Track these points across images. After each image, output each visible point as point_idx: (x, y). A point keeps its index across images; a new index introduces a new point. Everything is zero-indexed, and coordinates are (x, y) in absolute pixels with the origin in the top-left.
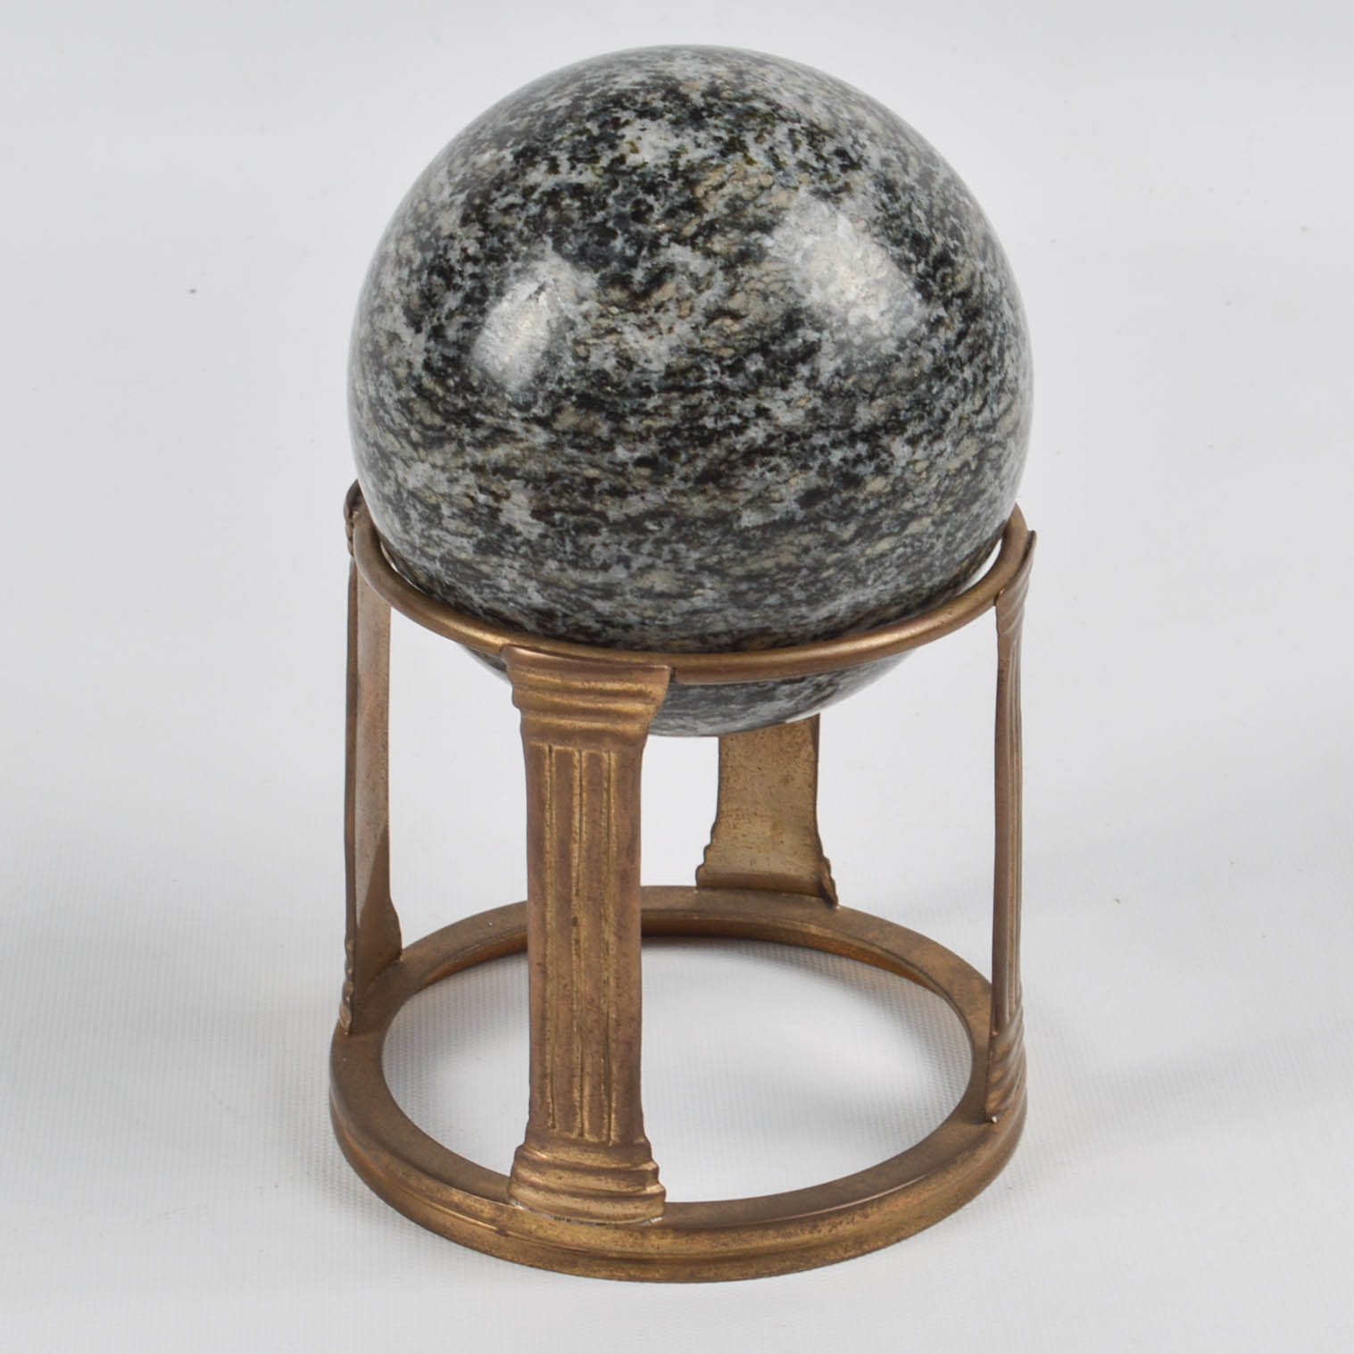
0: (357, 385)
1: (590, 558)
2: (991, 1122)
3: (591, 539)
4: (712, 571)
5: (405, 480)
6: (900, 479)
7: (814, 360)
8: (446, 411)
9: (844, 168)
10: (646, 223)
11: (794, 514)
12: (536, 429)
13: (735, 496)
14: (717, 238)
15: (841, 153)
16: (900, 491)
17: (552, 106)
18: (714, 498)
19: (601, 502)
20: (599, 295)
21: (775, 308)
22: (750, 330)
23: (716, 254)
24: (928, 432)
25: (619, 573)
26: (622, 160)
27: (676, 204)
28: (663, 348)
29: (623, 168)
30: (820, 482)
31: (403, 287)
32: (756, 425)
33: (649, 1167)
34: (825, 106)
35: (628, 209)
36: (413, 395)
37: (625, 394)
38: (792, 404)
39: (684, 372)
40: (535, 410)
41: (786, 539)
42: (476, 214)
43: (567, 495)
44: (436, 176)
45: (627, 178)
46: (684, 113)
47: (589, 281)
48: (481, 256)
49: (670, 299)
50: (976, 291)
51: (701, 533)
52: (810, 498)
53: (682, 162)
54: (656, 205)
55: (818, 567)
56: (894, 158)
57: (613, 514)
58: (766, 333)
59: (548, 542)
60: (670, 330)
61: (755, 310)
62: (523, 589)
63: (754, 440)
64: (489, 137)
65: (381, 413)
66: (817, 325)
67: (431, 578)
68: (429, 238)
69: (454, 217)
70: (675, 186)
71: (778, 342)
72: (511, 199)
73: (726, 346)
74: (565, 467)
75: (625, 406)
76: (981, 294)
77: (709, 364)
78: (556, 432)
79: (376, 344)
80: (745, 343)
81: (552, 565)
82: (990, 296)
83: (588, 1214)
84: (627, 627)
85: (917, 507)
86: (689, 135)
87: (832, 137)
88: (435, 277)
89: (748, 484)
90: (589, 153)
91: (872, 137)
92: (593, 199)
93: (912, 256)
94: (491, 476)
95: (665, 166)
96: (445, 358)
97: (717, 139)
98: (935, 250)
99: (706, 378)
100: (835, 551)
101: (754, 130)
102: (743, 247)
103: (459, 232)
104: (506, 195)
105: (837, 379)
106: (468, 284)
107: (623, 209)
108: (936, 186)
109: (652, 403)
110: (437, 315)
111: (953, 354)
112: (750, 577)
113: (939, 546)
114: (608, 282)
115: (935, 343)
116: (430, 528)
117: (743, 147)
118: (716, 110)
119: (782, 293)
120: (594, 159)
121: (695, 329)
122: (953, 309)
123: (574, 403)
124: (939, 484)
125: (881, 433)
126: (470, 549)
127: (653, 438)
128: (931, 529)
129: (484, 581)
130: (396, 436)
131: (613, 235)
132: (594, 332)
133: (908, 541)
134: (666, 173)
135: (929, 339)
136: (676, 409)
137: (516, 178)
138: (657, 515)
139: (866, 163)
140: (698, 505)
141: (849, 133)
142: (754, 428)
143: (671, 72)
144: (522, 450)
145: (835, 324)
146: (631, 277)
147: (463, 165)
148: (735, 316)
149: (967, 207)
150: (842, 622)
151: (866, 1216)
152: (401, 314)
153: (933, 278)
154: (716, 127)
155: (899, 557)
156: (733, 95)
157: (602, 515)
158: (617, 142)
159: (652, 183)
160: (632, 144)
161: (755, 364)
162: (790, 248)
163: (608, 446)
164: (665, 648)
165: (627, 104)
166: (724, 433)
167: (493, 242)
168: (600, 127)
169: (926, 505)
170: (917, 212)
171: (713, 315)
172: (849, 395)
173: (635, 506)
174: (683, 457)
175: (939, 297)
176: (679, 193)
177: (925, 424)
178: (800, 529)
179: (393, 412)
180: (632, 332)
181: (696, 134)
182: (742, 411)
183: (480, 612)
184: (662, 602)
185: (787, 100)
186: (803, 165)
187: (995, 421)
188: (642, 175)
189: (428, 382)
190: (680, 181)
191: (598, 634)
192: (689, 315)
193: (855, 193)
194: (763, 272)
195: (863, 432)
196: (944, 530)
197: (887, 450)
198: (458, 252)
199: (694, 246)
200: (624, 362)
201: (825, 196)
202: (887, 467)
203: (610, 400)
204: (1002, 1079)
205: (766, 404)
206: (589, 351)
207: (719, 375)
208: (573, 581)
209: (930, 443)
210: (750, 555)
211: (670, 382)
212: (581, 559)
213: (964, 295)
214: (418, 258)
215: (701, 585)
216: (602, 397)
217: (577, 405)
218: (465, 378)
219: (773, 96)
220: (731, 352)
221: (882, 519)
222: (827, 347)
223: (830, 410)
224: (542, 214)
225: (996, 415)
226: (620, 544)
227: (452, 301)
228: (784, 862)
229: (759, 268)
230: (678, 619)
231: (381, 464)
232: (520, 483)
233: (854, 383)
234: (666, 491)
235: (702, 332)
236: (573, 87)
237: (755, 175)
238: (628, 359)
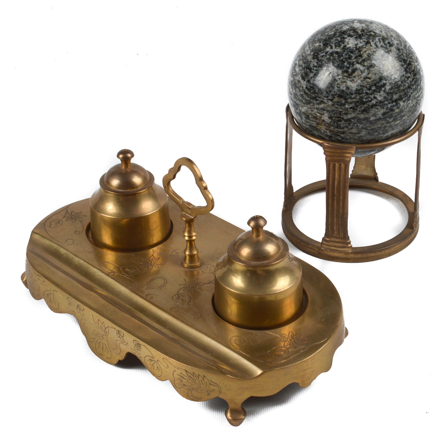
0: (291, 90)
1: (340, 126)
2: (414, 229)
3: (340, 123)
4: (364, 128)
5: (302, 110)
6: (402, 109)
7: (385, 87)
8: (311, 97)
9: (390, 46)
10: (351, 59)
11: (381, 117)
12: (330, 101)
13: (369, 114)
14: (365, 62)
15: (389, 43)
16: (401, 111)
17: (330, 34)
18: (365, 115)
19: (343, 116)
20: (342, 75)
21: (377, 77)
22: (372, 81)
23: (365, 66)
24: (407, 99)
25: (346, 129)
26: (345, 46)
27: (357, 55)
28: (355, 85)
29: (346, 48)
30: (386, 111)
31: (301, 71)
32: (374, 100)
33: (349, 241)
34: (385, 33)
35: (347, 57)
36: (304, 93)
37: (348, 94)
38: (381, 96)
39: (359, 90)
40: (329, 98)
41: (379, 122)
42: (315, 56)
43: (336, 114)
44: (306, 48)
45: (347, 50)
46: (357, 36)
47: (340, 72)
48: (317, 66)
49: (356, 75)
50: (415, 70)
51: (362, 121)
52: (384, 114)
53: (358, 46)
54: (353, 56)
55: (385, 127)
56: (399, 43)
57: (345, 118)
58: (376, 82)
59: (332, 123)
60: (357, 82)
61: (374, 77)
62: (326, 132)
63: (373, 103)
64: (317, 40)
65: (296, 96)
66: (386, 80)
67: (306, 129)
68: (306, 61)
69: (311, 57)
70: (357, 52)
71: (378, 84)
72: (323, 54)
73: (368, 85)
74: (335, 109)
75: (347, 97)
76: (417, 70)
77: (364, 88)
78: (334, 102)
79: (295, 82)
80: (371, 84)
81: (332, 127)
82: (418, 70)
83: (337, 250)
84: (347, 139)
85: (405, 114)
86: (359, 41)
87: (387, 39)
88: (308, 70)
89: (372, 112)
90: (338, 45)
91: (394, 39)
92: (340, 54)
93: (403, 64)
94: (320, 110)
95: (354, 47)
96: (310, 87)
97: (364, 41)
98: (408, 62)
99: (364, 91)
100: (389, 124)
101: (372, 39)
102: (371, 64)
103: (312, 60)
104: (322, 53)
105: (390, 90)
106: (315, 72)
107: (346, 57)
108: (407, 48)
109: (353, 96)
110: (308, 78)
111: (412, 83)
112: (372, 129)
113: (408, 121)
114: (344, 72)
115: (408, 82)
116: (307, 120)
117: (370, 43)
118: (364, 35)
119: (379, 73)
120: (340, 46)
121: (362, 81)
122: (411, 74)
123: (337, 96)
124: (409, 109)
125: (398, 100)
126: (315, 124)
127: (353, 103)
128: (407, 118)
129: (318, 130)
130: (300, 101)
131: (344, 62)
132: (341, 82)
133: (402, 121)
134: (355, 49)
135: (407, 81)
136: (358, 97)
137: (324, 50)
138: (354, 118)
139: (394, 45)
140: (362, 116)
141: (390, 38)
142: (374, 101)
143: (354, 26)
144: (327, 105)
145: (389, 79)
146: (348, 71)
147: (312, 46)
148: (369, 78)
149: (413, 51)
150: (389, 137)
151: (391, 249)
152: (300, 77)
153: (407, 68)
154: (364, 39)
155: (401, 124)
156: (367, 31)
157: (343, 118)
158: (344, 42)
159: (352, 51)
160: (347, 43)
161: (373, 88)
162: (380, 64)
163: (344, 105)
164: (354, 143)
165: (346, 34)
166: (367, 102)
167: (320, 63)
168: (341, 39)
169: (406, 114)
170: (404, 54)
171: (366, 78)
172: (392, 93)
173: (349, 116)
174: (359, 107)
175: (409, 72)
176: (357, 53)
177: (406, 98)
178: (382, 120)
179: (299, 97)
180: (349, 82)
181: (360, 40)
182: (371, 97)
183: (317, 136)
184: (354, 135)
185: (377, 32)
186: (382, 46)
187: (419, 95)
188: (350, 49)
189: (307, 91)
190: (358, 50)
191: (341, 140)
192: (360, 78)
193: (392, 52)
194: (375, 69)
195: (395, 100)
196: (409, 118)
197: (399, 104)
198: (312, 65)
199: (361, 64)
200: (347, 88)
201: (387, 52)
202: (399, 107)
203: (344, 96)
204: (416, 220)
205: (376, 96)
206: (340, 86)
207: (366, 90)
208: (337, 131)
209: (407, 101)
210: (372, 125)
211: (357, 92)
212: (338, 127)
213: (413, 71)
214: (304, 65)
215: (362, 131)
216: (343, 95)
217: (338, 97)
218: (315, 91)
219: (375, 31)
220: (369, 86)
221: (398, 117)
222: (388, 84)
223: (388, 97)
224: (330, 58)
225: (419, 94)
226: (346, 124)
227: (312, 75)
228: (367, 173)
229: (374, 68)
230: (357, 138)
231: (296, 106)
232: (326, 112)
233: (393, 91)
234: (356, 113)
235: (363, 82)
236: (334, 30)
237: (372, 49)
238: (348, 87)
